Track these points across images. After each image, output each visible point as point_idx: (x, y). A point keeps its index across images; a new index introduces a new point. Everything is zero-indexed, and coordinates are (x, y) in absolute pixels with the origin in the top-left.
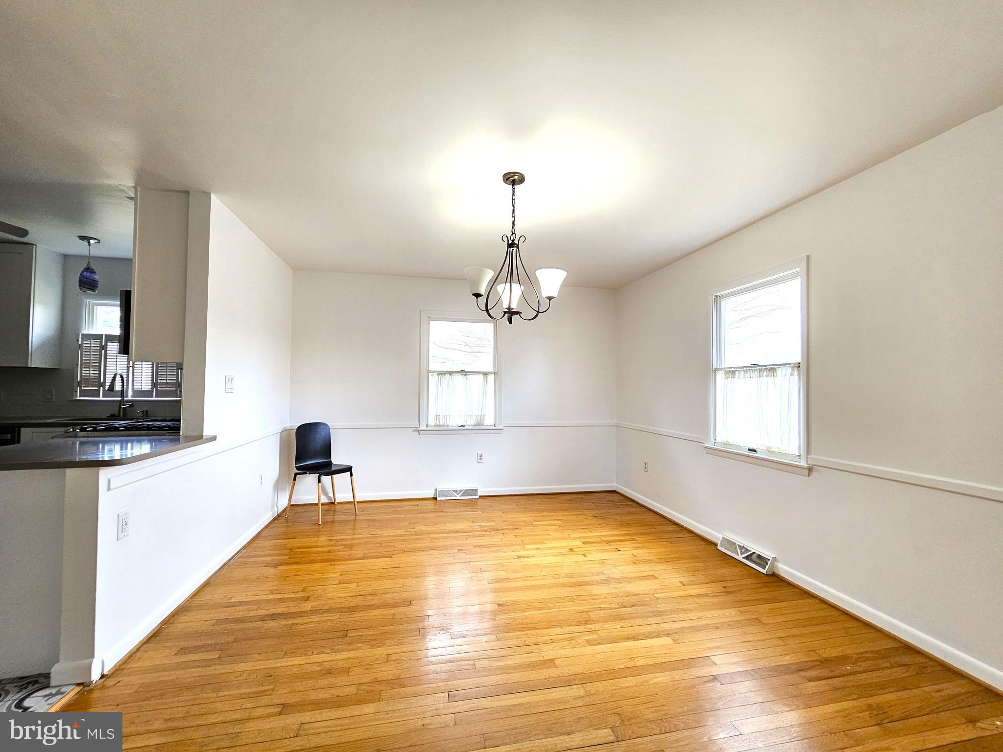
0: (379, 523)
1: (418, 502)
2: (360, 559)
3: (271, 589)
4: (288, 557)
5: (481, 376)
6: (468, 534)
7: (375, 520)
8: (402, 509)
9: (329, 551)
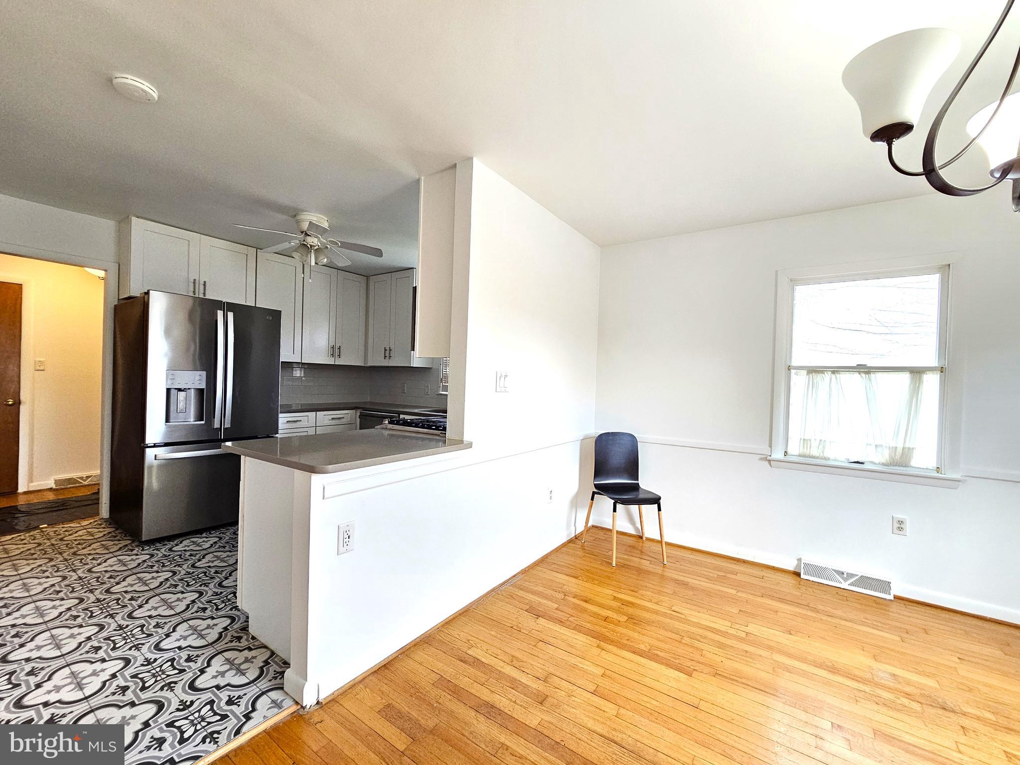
0: (691, 593)
1: (766, 573)
2: (641, 654)
3: (515, 654)
4: (556, 606)
5: (906, 377)
6: (862, 687)
7: (685, 584)
8: (733, 577)
9: (606, 619)
